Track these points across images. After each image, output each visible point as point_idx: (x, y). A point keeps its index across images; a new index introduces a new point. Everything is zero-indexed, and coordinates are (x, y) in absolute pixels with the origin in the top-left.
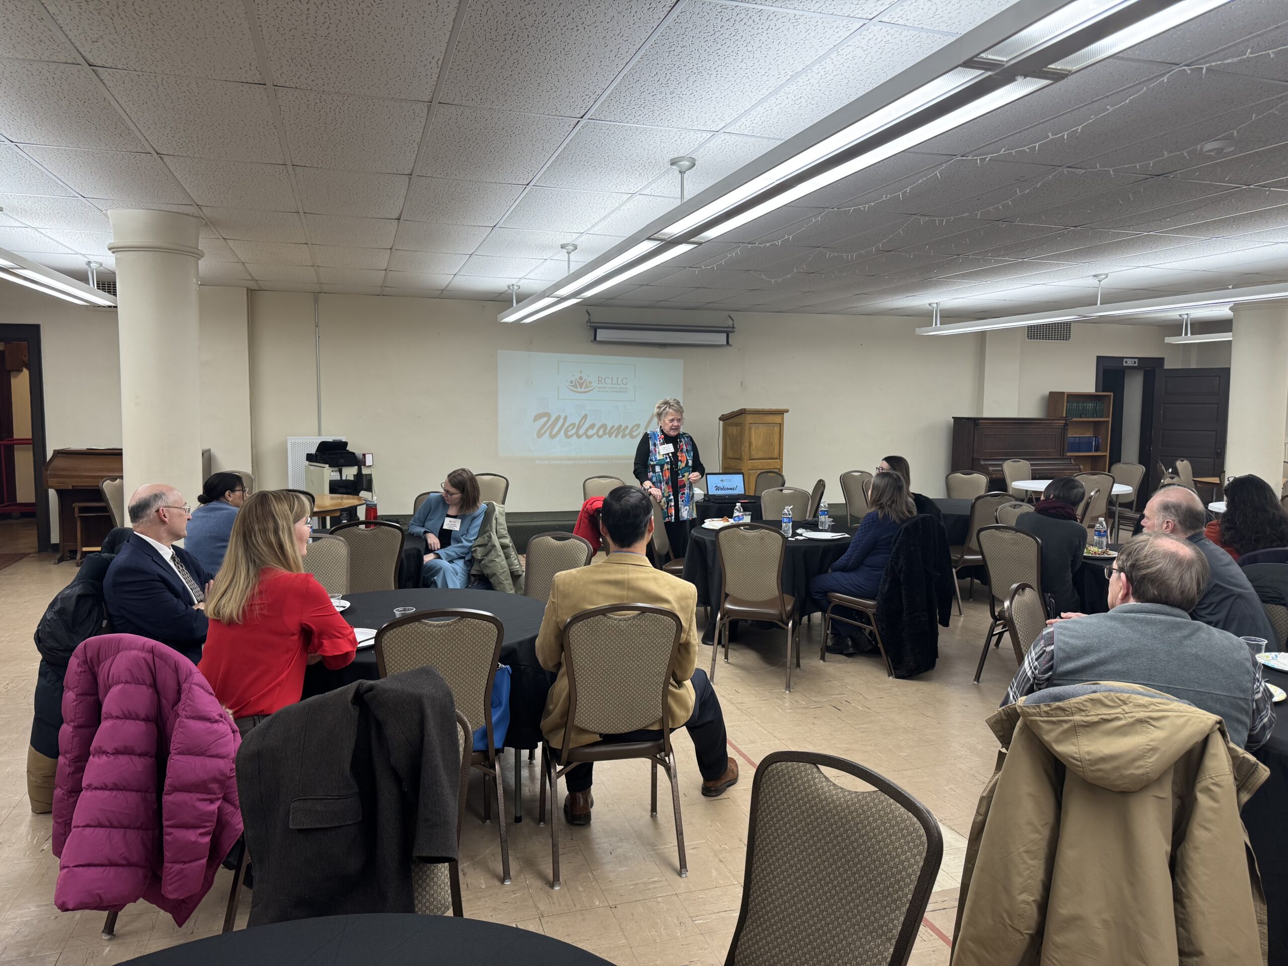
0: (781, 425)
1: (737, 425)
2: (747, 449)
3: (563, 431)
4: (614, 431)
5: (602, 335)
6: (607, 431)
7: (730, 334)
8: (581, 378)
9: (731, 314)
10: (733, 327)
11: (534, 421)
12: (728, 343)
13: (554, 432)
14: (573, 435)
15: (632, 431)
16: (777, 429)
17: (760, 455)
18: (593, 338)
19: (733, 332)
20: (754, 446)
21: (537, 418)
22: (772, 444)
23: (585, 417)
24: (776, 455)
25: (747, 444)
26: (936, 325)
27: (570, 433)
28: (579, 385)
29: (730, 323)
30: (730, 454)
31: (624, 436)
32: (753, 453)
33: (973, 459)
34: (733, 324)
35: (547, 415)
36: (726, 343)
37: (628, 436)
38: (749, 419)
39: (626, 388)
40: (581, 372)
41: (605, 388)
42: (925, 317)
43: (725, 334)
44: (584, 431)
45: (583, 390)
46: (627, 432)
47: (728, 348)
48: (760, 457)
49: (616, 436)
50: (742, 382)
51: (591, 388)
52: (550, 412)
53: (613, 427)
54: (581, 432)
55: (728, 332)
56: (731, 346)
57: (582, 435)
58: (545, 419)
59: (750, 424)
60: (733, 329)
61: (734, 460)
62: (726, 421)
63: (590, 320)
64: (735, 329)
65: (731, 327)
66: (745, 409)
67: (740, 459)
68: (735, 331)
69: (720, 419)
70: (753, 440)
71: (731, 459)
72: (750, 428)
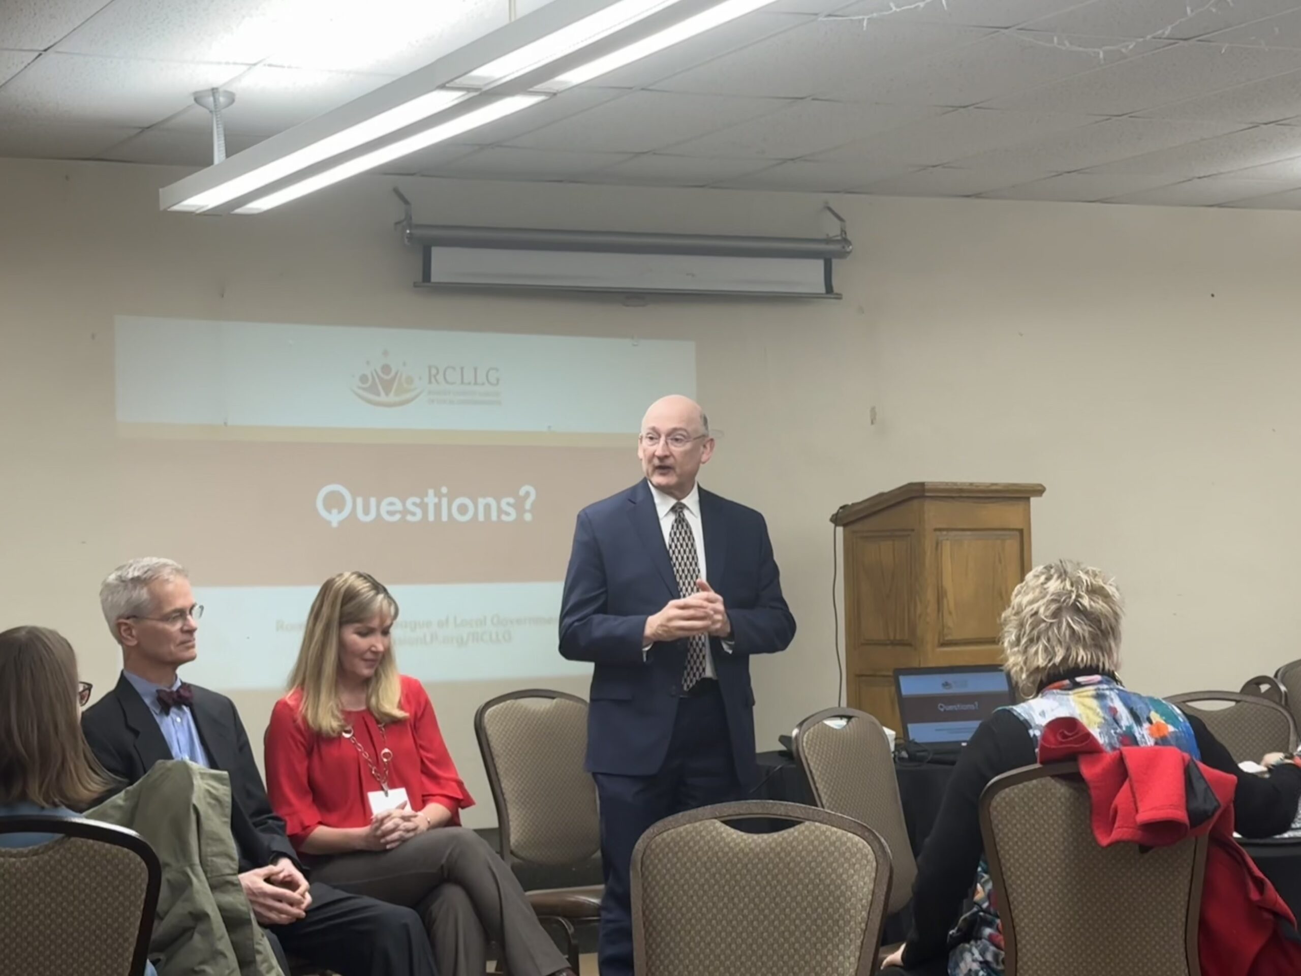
0: (1023, 536)
1: (891, 536)
2: (930, 610)
5: (450, 264)
7: (835, 262)
8: (386, 369)
9: (834, 201)
10: (845, 241)
12: (829, 288)
16: (1012, 545)
17: (971, 630)
19: (843, 255)
20: (950, 600)
22: (1001, 594)
25: (931, 596)
29: (832, 229)
30: (876, 629)
32: (950, 622)
34: (844, 230)
36: (822, 290)
38: (934, 515)
40: (386, 354)
43: (820, 264)
47: (830, 306)
55: (828, 256)
56: (839, 297)
59: (938, 533)
60: (844, 247)
61: (889, 647)
62: (857, 527)
63: (409, 217)
64: (851, 247)
65: (838, 241)
66: (922, 484)
67: (910, 645)
68: (849, 253)
69: (836, 520)
70: (948, 583)
71: (878, 643)
72: (938, 546)
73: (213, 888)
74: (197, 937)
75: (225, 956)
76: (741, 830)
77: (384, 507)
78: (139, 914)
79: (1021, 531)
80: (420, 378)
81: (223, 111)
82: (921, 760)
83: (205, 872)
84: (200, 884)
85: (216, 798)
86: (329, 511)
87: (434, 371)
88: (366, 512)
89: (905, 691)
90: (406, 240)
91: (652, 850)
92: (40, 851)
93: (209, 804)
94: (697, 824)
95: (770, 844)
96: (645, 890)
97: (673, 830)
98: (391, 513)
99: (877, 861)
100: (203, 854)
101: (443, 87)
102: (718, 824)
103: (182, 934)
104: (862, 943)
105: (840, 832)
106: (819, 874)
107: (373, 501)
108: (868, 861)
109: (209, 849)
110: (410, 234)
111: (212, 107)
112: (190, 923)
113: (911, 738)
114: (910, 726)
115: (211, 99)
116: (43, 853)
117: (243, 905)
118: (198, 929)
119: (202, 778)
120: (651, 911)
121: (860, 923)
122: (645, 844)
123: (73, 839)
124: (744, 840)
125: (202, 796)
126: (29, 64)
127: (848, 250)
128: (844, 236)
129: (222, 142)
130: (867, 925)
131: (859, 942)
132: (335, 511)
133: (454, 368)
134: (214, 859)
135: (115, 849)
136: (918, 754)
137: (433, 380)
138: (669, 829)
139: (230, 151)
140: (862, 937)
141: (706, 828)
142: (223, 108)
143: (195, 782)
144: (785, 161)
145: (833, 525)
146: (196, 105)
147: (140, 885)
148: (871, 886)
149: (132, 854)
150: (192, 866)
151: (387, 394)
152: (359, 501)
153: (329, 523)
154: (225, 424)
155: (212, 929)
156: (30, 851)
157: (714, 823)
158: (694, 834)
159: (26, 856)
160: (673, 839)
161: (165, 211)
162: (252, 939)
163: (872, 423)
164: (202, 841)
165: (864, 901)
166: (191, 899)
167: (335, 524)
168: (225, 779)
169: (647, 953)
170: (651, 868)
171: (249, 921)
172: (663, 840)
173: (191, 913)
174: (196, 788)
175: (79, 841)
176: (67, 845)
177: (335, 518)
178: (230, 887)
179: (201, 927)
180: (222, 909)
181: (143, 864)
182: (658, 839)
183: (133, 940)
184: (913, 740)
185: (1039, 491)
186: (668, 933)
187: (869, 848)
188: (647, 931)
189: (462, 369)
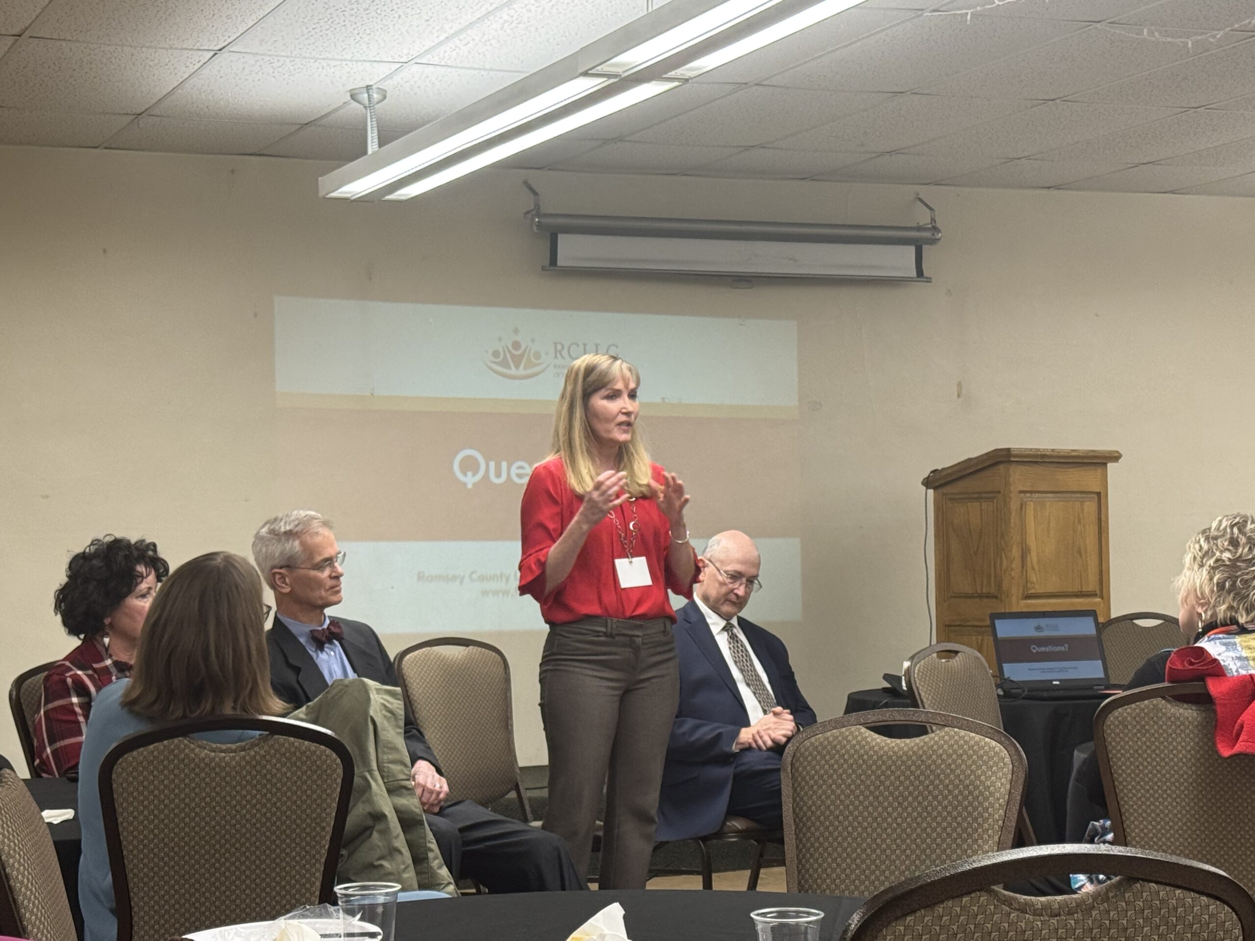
0: (1100, 498)
1: (979, 497)
2: (1016, 564)
7: (925, 248)
8: (516, 345)
9: (924, 192)
10: (935, 229)
12: (920, 272)
16: (1090, 507)
17: (1053, 584)
18: (547, 261)
19: (933, 241)
20: (1033, 557)
22: (1079, 552)
24: (1092, 585)
25: (1015, 552)
29: (924, 218)
30: (960, 583)
32: (1033, 578)
34: (933, 220)
36: (914, 274)
38: (1019, 478)
40: (516, 331)
43: (912, 250)
47: (921, 289)
48: (1050, 589)
55: (922, 241)
56: (929, 280)
59: (1022, 495)
60: (933, 235)
61: (976, 600)
62: (945, 490)
63: (537, 206)
64: (940, 235)
65: (929, 229)
66: (1008, 450)
67: (996, 597)
68: (939, 239)
69: (928, 483)
70: (1032, 542)
71: (967, 596)
72: (1022, 506)
73: (390, 791)
74: (375, 835)
75: (400, 852)
76: (885, 736)
77: (514, 471)
78: (335, 805)
79: (1099, 494)
80: (547, 354)
81: (376, 106)
82: (1015, 697)
83: (383, 777)
84: (378, 787)
85: (391, 712)
86: (465, 475)
87: (559, 347)
88: (498, 475)
89: (1001, 634)
90: (535, 228)
91: (802, 755)
92: (247, 747)
93: (385, 716)
94: (843, 730)
95: (913, 748)
96: (795, 790)
97: (820, 735)
98: (520, 476)
99: (1012, 764)
100: (380, 759)
101: (586, 74)
102: (863, 730)
103: (364, 832)
104: (999, 838)
105: (978, 737)
106: (959, 776)
107: (504, 465)
108: (1005, 764)
109: (385, 757)
110: (539, 222)
111: (366, 102)
112: (369, 822)
113: (1006, 676)
114: (1005, 666)
115: (366, 95)
116: (249, 749)
117: (416, 807)
118: (376, 828)
119: (378, 693)
120: (801, 809)
121: (998, 821)
122: (795, 748)
123: (276, 737)
124: (887, 744)
125: (378, 709)
126: (205, 63)
127: (937, 237)
128: (934, 224)
129: (375, 134)
130: (1004, 822)
131: (996, 838)
132: (470, 474)
133: (578, 345)
134: (390, 765)
135: (313, 746)
136: (1013, 691)
137: (558, 355)
138: (817, 734)
139: (383, 142)
140: (1000, 833)
141: (851, 733)
142: (378, 103)
143: (372, 696)
144: (882, 154)
145: (924, 488)
146: (352, 101)
147: (336, 779)
148: (1008, 786)
149: (328, 751)
150: (370, 772)
151: (517, 367)
152: (492, 464)
153: (465, 484)
154: (372, 394)
155: (389, 828)
156: (237, 747)
157: (860, 729)
158: (840, 738)
159: (234, 751)
160: (821, 744)
161: (324, 198)
162: (425, 838)
163: (959, 396)
164: (379, 750)
165: (1001, 800)
166: (370, 801)
167: (470, 486)
168: (398, 694)
169: (797, 846)
170: (800, 769)
171: (421, 823)
172: (812, 744)
173: (370, 814)
174: (372, 702)
175: (282, 738)
176: (271, 742)
177: (470, 480)
178: (404, 791)
179: (380, 826)
180: (397, 811)
181: (338, 760)
182: (807, 743)
183: (329, 829)
184: (1009, 677)
185: (1115, 457)
186: (817, 829)
187: (1006, 752)
188: (797, 825)
189: (585, 345)
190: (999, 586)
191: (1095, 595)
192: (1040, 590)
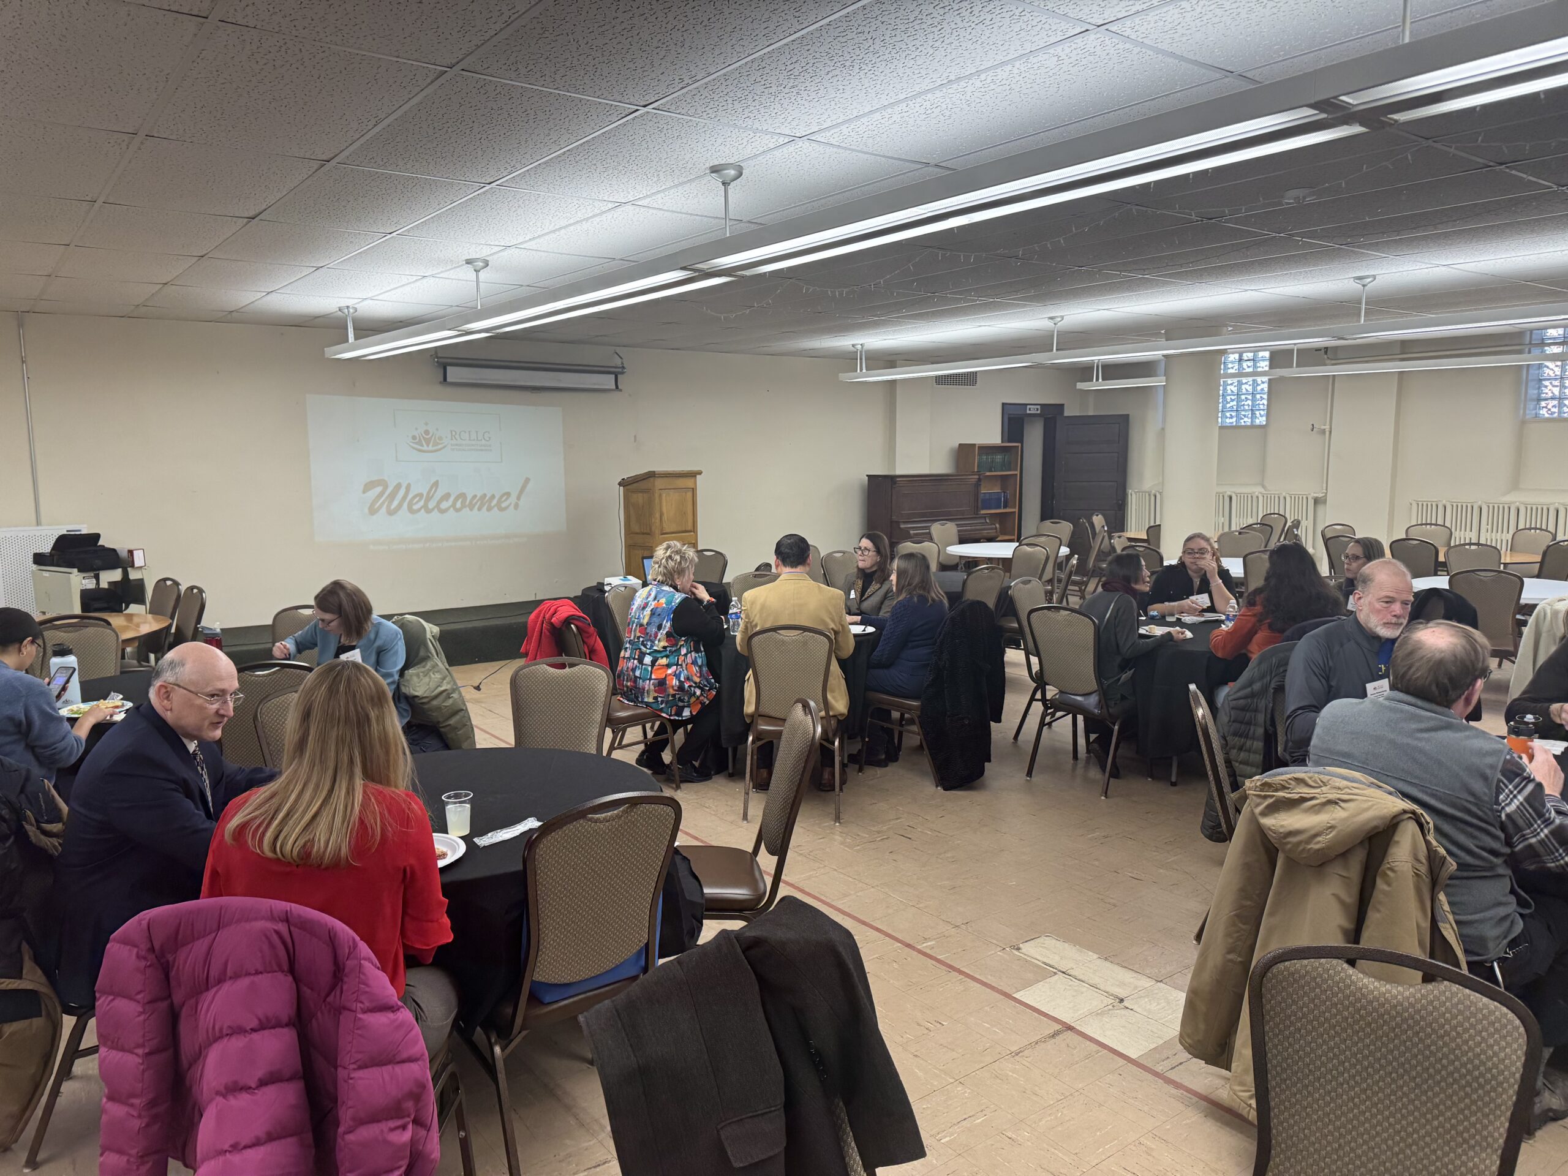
0: (694, 490)
1: (643, 491)
2: (658, 521)
3: (405, 505)
4: (476, 503)
5: (454, 374)
6: (467, 503)
7: (619, 376)
8: (427, 432)
9: (618, 350)
10: (623, 367)
11: (364, 492)
12: (617, 387)
13: (393, 507)
14: (419, 510)
15: (499, 502)
16: (690, 494)
17: (673, 528)
18: (442, 379)
19: (622, 373)
20: (665, 517)
21: (368, 486)
22: (685, 513)
23: (436, 484)
24: (690, 527)
25: (658, 515)
26: (861, 370)
27: (415, 507)
28: (424, 441)
29: (618, 362)
30: (636, 528)
31: (489, 509)
32: (665, 525)
33: (892, 522)
34: (622, 363)
35: (383, 483)
36: (614, 388)
37: (496, 508)
38: (659, 483)
39: (490, 446)
40: (426, 424)
41: (460, 445)
42: (849, 359)
43: (613, 377)
44: (435, 504)
45: (430, 448)
46: (494, 502)
47: (617, 393)
48: (672, 530)
49: (479, 509)
50: (635, 437)
51: (440, 446)
52: (386, 479)
53: (475, 496)
54: (431, 505)
55: (617, 373)
56: (621, 391)
57: (433, 509)
58: (379, 489)
59: (660, 490)
60: (622, 369)
62: (629, 487)
63: (439, 362)
64: (625, 369)
65: (620, 367)
66: (655, 471)
68: (624, 372)
69: (620, 484)
70: (664, 509)
71: (637, 533)
72: (660, 495)
90: (436, 363)
115: (346, 310)
126: (263, 296)
128: (622, 365)
129: (352, 333)
142: (353, 313)
163: (635, 442)
185: (700, 473)
190: (651, 529)
191: (691, 531)
192: (668, 531)
